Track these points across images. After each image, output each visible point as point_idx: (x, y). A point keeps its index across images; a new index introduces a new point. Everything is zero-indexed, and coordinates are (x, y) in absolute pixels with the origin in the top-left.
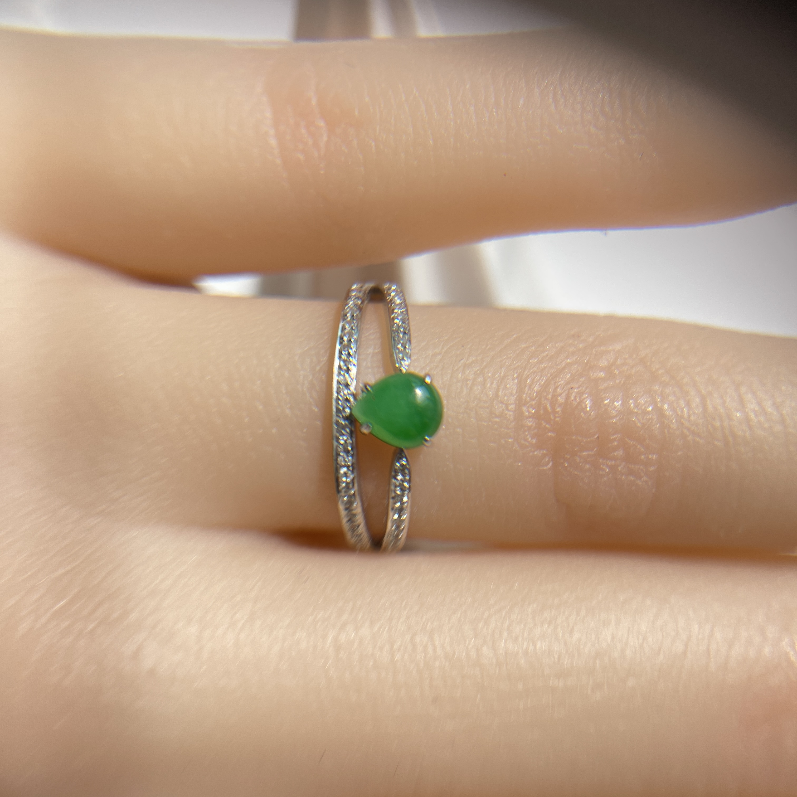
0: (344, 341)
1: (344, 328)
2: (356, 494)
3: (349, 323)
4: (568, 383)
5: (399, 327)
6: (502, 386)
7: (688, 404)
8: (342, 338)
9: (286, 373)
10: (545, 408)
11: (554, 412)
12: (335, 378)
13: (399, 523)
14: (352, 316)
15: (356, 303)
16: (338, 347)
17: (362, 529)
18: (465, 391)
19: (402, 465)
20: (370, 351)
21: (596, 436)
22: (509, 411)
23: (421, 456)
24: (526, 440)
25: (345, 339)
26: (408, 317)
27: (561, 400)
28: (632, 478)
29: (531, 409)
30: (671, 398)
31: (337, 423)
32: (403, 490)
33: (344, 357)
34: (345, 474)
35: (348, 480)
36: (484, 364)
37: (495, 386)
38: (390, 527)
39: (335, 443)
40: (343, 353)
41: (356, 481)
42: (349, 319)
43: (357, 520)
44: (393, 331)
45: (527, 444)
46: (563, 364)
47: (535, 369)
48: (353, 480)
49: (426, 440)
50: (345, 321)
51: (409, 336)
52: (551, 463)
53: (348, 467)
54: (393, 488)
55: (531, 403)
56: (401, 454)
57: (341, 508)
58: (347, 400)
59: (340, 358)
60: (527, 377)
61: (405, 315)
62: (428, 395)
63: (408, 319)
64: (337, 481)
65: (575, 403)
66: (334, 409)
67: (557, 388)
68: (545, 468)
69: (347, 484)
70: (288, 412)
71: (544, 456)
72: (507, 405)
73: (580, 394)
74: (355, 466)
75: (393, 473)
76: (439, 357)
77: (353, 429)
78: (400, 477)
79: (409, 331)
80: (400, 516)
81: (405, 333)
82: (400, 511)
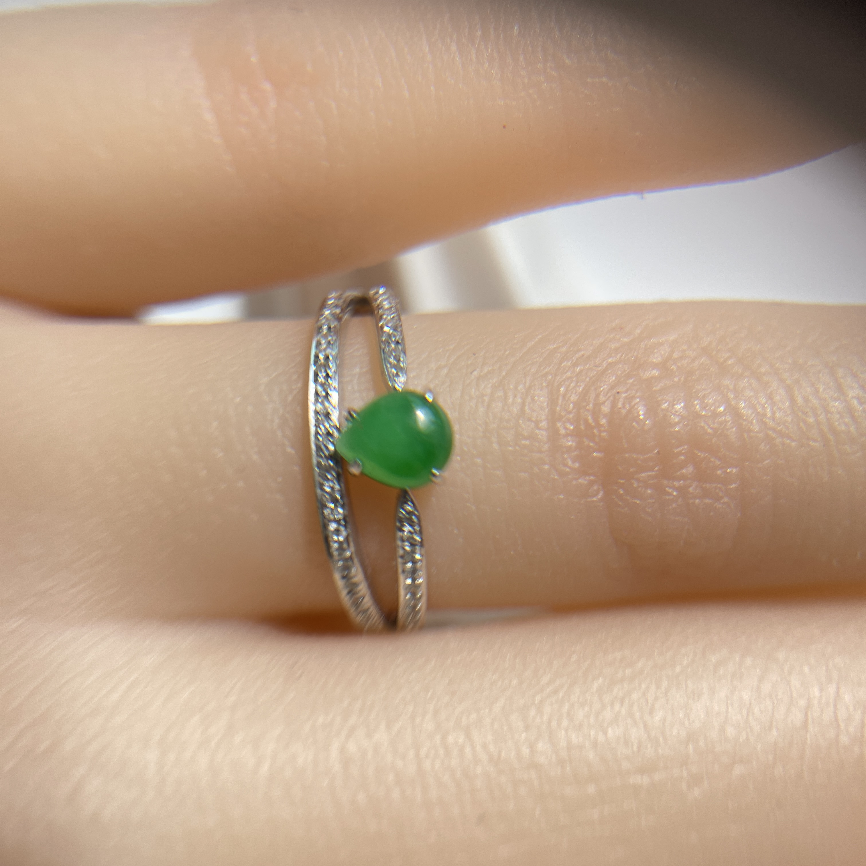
0: (320, 360)
1: (319, 344)
2: (354, 556)
3: (325, 336)
4: (612, 387)
5: (389, 336)
6: (529, 398)
7: (770, 397)
8: (317, 357)
9: (250, 409)
10: (586, 422)
11: (598, 425)
12: (312, 408)
13: (413, 589)
14: (329, 328)
15: (334, 312)
16: (313, 368)
17: (368, 601)
18: (482, 410)
19: (409, 513)
20: (357, 370)
21: (656, 451)
22: (540, 429)
23: (434, 499)
24: (566, 465)
25: (321, 357)
26: (400, 324)
27: (606, 409)
28: (707, 501)
29: (568, 425)
30: (748, 393)
31: (319, 464)
32: (413, 545)
33: (321, 379)
34: (337, 532)
35: (341, 539)
36: (504, 373)
37: (519, 400)
38: (404, 597)
39: (319, 491)
40: (320, 375)
41: (351, 539)
42: (325, 331)
43: (359, 591)
44: (382, 341)
45: (567, 469)
46: (605, 364)
47: (569, 374)
48: (347, 539)
49: (434, 475)
50: (319, 335)
51: (402, 347)
52: (601, 493)
53: (338, 522)
54: (399, 543)
55: (567, 416)
56: (405, 497)
57: (337, 576)
58: (329, 434)
59: (316, 381)
60: (560, 386)
61: (397, 321)
62: (432, 418)
63: (401, 326)
64: (327, 540)
65: (624, 411)
66: (313, 447)
67: (597, 396)
68: (595, 499)
69: (340, 543)
70: (255, 457)
71: (591, 483)
72: (537, 423)
73: (630, 399)
74: (348, 519)
75: (398, 524)
76: (445, 371)
77: (340, 471)
78: (407, 528)
79: (403, 339)
80: (414, 580)
81: (398, 343)
82: (413, 573)
